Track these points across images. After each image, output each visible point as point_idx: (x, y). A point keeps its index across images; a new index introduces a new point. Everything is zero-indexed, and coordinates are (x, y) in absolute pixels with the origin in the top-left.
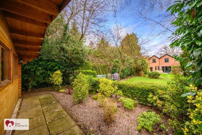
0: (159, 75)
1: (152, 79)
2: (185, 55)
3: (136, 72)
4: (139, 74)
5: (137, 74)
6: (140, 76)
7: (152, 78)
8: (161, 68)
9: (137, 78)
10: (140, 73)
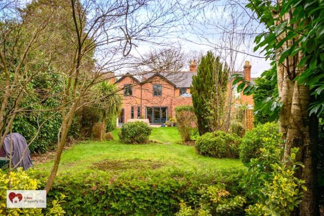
0: (148, 131)
1: (131, 146)
2: (202, 78)
3: (84, 126)
4: (90, 131)
5: (86, 131)
6: (97, 137)
7: (132, 143)
8: (144, 112)
9: (87, 146)
10: (94, 128)
